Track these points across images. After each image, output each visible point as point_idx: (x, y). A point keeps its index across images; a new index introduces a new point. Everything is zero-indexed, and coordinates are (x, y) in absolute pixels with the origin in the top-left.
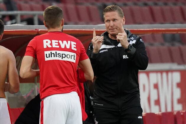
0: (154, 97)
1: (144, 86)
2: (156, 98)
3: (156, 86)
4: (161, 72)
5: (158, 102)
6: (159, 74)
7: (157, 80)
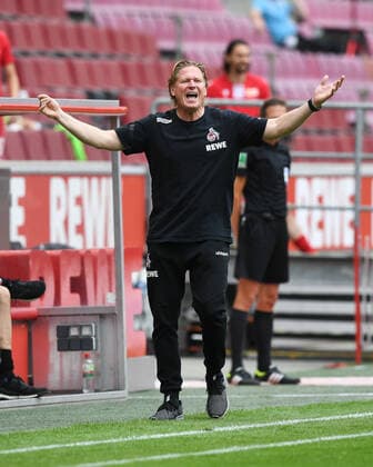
0: (74, 221)
1: (59, 200)
2: (78, 222)
3: (79, 201)
4: (89, 176)
5: (80, 229)
6: (85, 180)
7: (81, 189)
